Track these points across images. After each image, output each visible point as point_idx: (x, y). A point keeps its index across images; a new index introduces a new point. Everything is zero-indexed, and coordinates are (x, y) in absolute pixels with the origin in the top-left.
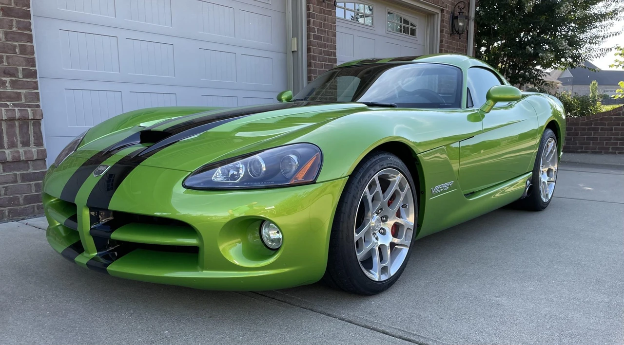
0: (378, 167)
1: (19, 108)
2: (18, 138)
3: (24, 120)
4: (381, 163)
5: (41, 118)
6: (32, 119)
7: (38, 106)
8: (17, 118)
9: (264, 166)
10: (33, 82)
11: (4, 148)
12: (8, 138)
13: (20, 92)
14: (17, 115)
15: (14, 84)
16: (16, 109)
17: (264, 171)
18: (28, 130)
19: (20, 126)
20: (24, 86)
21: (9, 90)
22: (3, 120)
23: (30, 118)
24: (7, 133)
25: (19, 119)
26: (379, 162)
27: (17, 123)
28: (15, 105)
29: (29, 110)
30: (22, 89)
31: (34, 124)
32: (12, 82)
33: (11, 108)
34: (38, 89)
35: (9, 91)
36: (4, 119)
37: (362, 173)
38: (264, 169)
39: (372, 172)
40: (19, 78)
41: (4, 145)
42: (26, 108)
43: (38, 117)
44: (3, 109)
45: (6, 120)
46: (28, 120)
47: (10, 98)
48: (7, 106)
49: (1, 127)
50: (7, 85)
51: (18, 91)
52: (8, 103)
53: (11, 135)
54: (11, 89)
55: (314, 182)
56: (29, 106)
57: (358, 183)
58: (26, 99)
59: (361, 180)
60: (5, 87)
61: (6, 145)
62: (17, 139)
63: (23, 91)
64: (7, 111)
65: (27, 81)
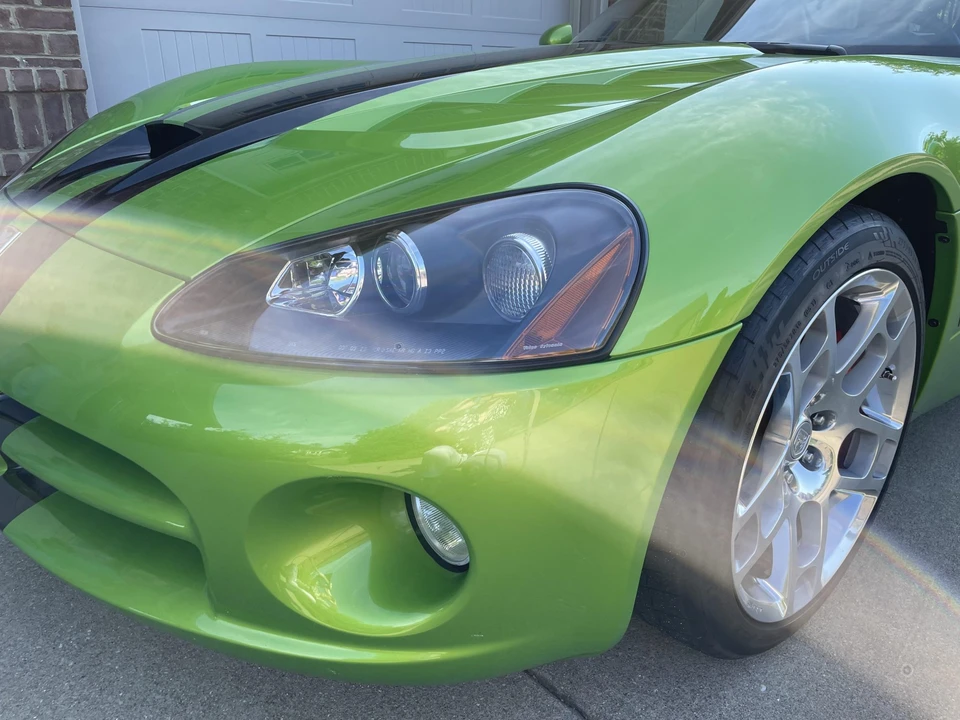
0: (842, 271)
1: (40, 68)
2: (44, 128)
3: (51, 92)
4: (852, 256)
5: (83, 87)
6: (66, 90)
7: (77, 64)
8: (36, 87)
9: (421, 270)
10: (64, 13)
11: (17, 147)
12: (24, 128)
13: (39, 36)
14: (35, 81)
15: (25, 17)
16: (34, 70)
17: (424, 289)
18: (61, 111)
19: (45, 105)
20: (46, 22)
21: (16, 30)
22: (8, 92)
23: (62, 87)
24: (22, 119)
25: (41, 90)
26: (846, 252)
27: (38, 99)
28: (30, 62)
29: (59, 71)
30: (44, 28)
31: (71, 100)
32: (21, 14)
33: (23, 68)
34: (75, 29)
35: (17, 32)
36: (10, 89)
37: (786, 299)
38: (423, 282)
39: (821, 289)
40: (33, 5)
41: (16, 141)
42: (52, 69)
43: (77, 86)
44: (7, 70)
45: (14, 91)
46: (59, 91)
47: (18, 48)
48: (16, 63)
49: (9, 106)
50: (12, 19)
51: (35, 33)
52: (18, 58)
53: (29, 123)
54: (21, 29)
55: (602, 356)
56: (60, 64)
57: (769, 339)
58: (51, 48)
59: (781, 325)
60: (8, 25)
61: (20, 142)
62: (41, 131)
63: (46, 34)
64: (15, 73)
65: (51, 12)
